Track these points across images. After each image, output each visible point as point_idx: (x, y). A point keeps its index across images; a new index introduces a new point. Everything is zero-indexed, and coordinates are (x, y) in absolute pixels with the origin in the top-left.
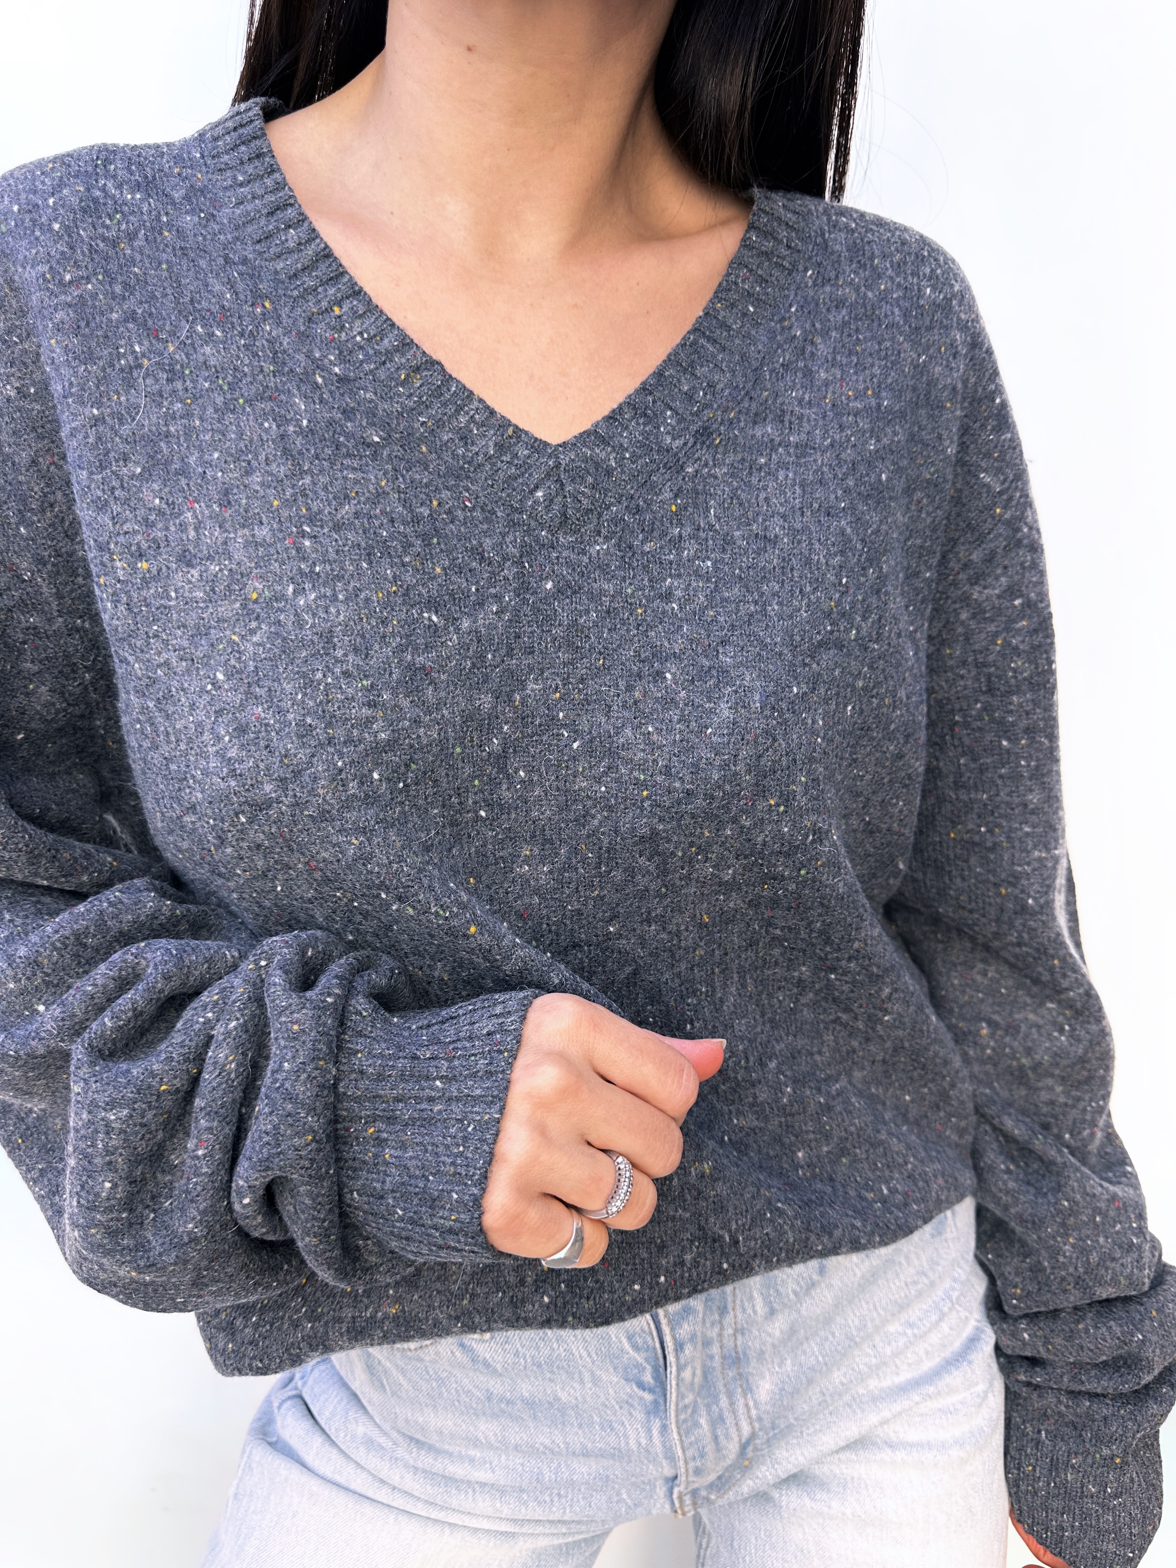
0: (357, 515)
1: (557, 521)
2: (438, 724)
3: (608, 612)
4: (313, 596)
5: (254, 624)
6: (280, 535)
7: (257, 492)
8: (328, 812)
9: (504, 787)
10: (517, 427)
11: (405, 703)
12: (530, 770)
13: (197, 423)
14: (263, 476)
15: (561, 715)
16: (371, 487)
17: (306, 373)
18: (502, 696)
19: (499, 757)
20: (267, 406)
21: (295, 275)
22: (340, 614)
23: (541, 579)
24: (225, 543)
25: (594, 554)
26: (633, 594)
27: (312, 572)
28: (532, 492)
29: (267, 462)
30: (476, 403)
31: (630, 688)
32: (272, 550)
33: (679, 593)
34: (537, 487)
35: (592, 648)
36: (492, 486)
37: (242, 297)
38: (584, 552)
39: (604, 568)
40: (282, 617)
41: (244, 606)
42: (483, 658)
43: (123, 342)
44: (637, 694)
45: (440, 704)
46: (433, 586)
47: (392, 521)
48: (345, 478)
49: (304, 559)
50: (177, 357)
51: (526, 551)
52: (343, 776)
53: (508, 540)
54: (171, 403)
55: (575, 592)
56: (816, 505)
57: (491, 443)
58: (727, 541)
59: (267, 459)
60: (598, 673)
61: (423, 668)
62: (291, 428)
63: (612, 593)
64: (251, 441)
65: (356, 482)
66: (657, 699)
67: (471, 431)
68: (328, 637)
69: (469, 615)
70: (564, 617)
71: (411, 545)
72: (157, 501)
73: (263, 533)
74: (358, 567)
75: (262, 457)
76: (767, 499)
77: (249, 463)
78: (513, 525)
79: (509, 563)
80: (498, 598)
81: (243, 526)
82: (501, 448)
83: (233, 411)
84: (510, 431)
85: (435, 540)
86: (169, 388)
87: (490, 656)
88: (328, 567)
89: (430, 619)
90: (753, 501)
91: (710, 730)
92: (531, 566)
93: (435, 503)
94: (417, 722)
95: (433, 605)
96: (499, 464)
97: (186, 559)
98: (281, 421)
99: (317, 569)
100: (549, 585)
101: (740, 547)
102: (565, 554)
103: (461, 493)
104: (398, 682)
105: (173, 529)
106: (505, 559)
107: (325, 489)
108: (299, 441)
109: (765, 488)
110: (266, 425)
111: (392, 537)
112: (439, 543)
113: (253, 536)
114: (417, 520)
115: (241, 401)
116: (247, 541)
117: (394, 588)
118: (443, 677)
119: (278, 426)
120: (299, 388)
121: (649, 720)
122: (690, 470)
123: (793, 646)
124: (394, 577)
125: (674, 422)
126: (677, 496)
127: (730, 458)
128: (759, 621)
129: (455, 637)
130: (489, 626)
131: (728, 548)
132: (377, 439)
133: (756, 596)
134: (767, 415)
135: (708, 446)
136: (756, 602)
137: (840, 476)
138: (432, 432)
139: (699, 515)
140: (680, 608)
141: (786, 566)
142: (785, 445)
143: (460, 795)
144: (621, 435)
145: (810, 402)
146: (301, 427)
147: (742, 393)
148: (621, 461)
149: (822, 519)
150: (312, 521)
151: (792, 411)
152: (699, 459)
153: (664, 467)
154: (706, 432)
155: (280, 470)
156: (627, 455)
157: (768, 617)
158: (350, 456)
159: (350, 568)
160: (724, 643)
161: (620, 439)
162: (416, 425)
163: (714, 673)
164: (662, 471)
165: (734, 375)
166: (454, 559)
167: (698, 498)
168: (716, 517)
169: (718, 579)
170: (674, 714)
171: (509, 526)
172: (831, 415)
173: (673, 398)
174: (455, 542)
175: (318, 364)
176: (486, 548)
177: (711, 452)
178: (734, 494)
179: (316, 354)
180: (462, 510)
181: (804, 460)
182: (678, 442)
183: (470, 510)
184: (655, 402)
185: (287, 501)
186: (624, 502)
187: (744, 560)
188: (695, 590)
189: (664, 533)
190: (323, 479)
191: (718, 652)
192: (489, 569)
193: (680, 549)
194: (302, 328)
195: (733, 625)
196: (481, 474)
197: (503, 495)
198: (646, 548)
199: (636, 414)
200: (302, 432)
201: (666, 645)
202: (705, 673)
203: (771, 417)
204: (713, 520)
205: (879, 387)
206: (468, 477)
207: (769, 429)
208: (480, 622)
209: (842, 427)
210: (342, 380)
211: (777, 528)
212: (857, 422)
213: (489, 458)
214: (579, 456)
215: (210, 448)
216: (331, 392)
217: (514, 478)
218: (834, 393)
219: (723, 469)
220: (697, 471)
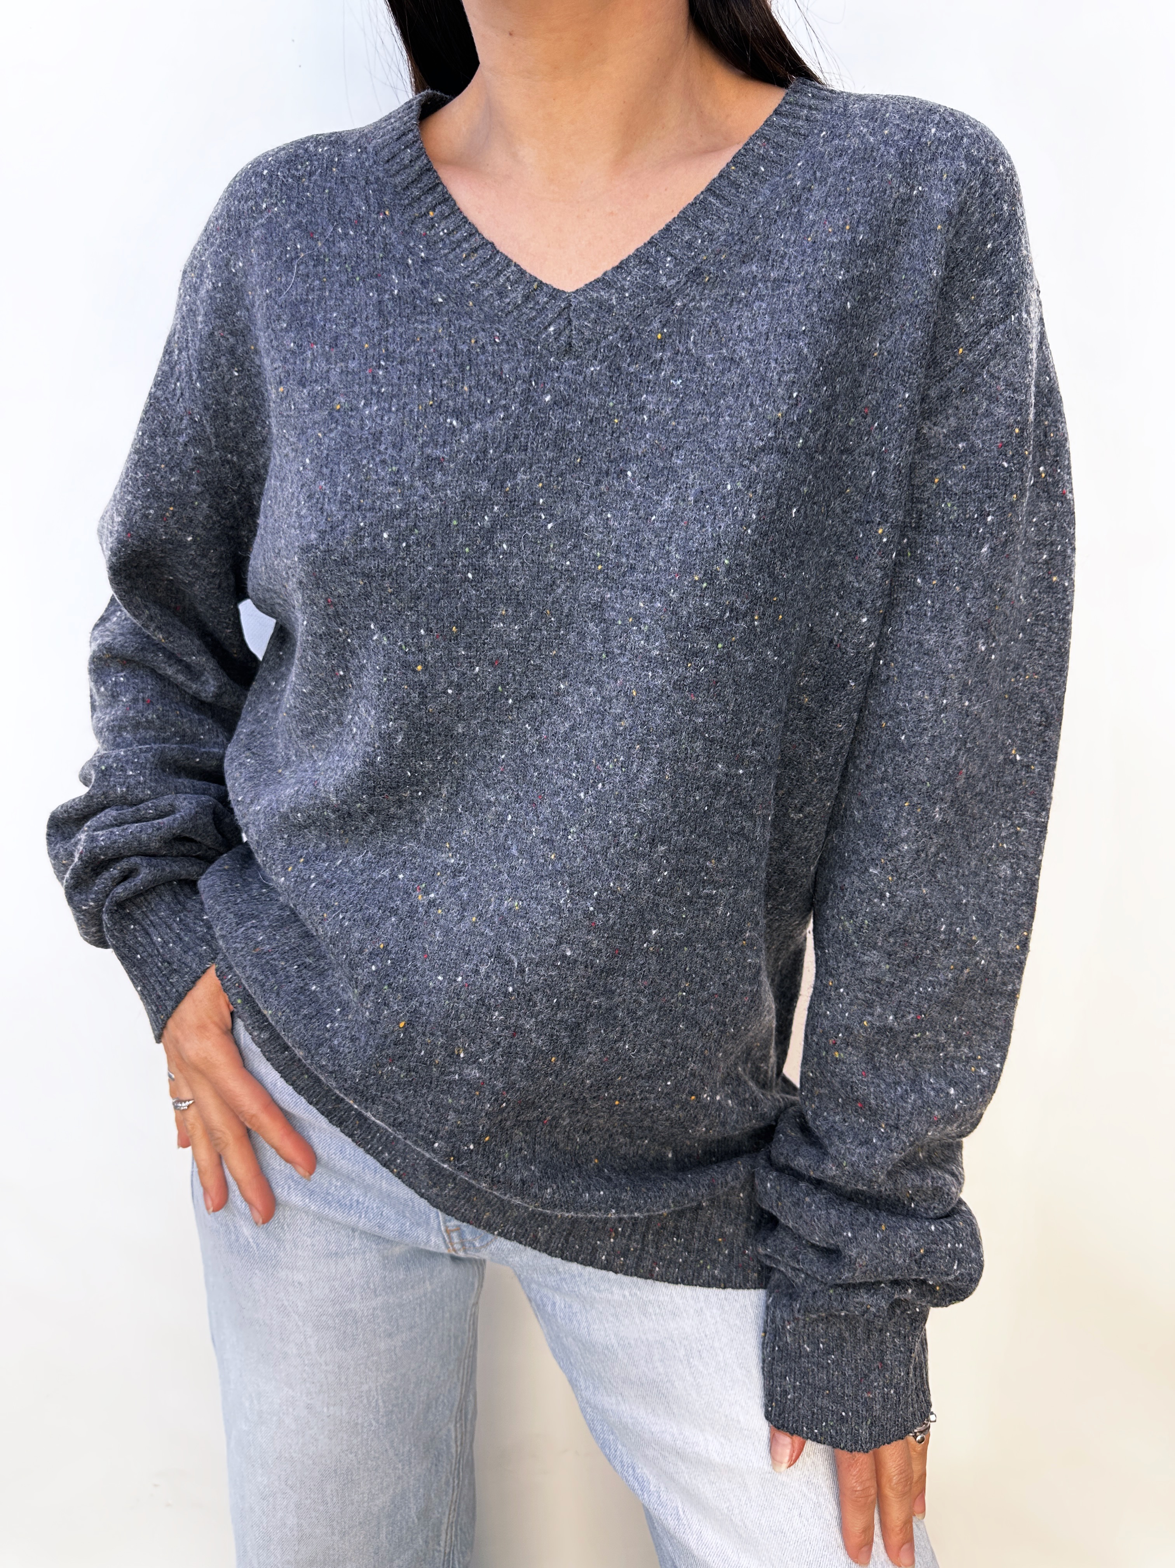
0: (417, 353)
1: (563, 349)
2: (441, 501)
3: (591, 421)
4: (375, 408)
5: (334, 425)
6: (364, 367)
7: (356, 338)
8: (348, 558)
9: (489, 556)
10: (541, 282)
11: (419, 484)
12: (512, 544)
13: (327, 294)
14: (362, 328)
15: (541, 501)
16: (431, 333)
17: (402, 258)
18: (497, 483)
19: (489, 531)
20: (373, 281)
22: (390, 420)
23: (543, 393)
24: (328, 371)
25: (589, 375)
26: (614, 406)
27: (379, 392)
28: (546, 328)
29: (367, 319)
30: (513, 268)
31: (598, 482)
32: (356, 377)
33: (651, 407)
34: (549, 325)
35: (573, 449)
36: (517, 326)
37: (372, 208)
38: (580, 373)
39: (594, 386)
40: (352, 421)
41: (330, 414)
42: (485, 452)
43: (289, 243)
44: (603, 487)
45: (444, 487)
46: (459, 400)
47: (440, 356)
48: (416, 328)
49: (376, 383)
50: (322, 250)
51: (536, 373)
52: (362, 533)
53: (522, 365)
54: (313, 281)
55: (567, 405)
56: (780, 330)
57: (519, 295)
58: (700, 362)
59: (367, 317)
60: (574, 468)
61: (437, 458)
62: (387, 296)
63: (597, 405)
64: (359, 305)
65: (422, 331)
66: (618, 491)
67: (506, 288)
68: (378, 437)
69: (481, 420)
70: (555, 423)
71: (450, 371)
72: (292, 345)
73: (352, 365)
74: (411, 388)
75: (364, 316)
76: (740, 328)
77: (355, 320)
78: (527, 354)
79: (520, 382)
80: (506, 408)
81: (342, 361)
82: (527, 298)
83: (351, 286)
84: (535, 286)
85: (468, 368)
86: (313, 271)
87: (491, 451)
88: (390, 389)
89: (451, 423)
90: (728, 328)
91: (654, 518)
92: (536, 384)
93: (473, 341)
94: (425, 498)
95: (457, 413)
96: (524, 310)
97: (302, 383)
98: (380, 291)
99: (383, 390)
100: (548, 398)
101: (709, 368)
102: (564, 377)
103: (493, 333)
104: (418, 469)
105: (298, 362)
106: (517, 379)
107: (401, 336)
108: (390, 304)
109: (740, 318)
110: (371, 294)
111: (438, 367)
112: (470, 370)
113: (347, 367)
114: (457, 353)
115: (358, 279)
116: (342, 371)
117: (431, 403)
118: (452, 466)
119: (379, 295)
120: (396, 268)
121: (609, 508)
122: (679, 304)
123: (734, 450)
124: (433, 395)
125: (672, 266)
126: (664, 326)
127: (716, 293)
128: (711, 430)
129: (467, 436)
130: (495, 429)
131: (699, 369)
132: (440, 300)
133: (713, 409)
134: (755, 256)
135: (698, 284)
136: (712, 414)
137: (806, 303)
138: (478, 291)
139: (680, 342)
140: (650, 419)
141: (744, 383)
142: (765, 280)
143: (452, 558)
144: (625, 279)
145: (795, 242)
146: (393, 295)
147: (736, 238)
148: (621, 299)
149: (782, 341)
150: (387, 358)
151: (777, 251)
152: (688, 295)
153: (657, 303)
154: (698, 272)
155: (374, 324)
156: (627, 295)
157: (719, 427)
158: (421, 313)
159: (405, 389)
160: (678, 448)
161: (623, 282)
162: (468, 287)
163: (666, 473)
164: (655, 305)
165: (732, 225)
166: (479, 380)
167: (682, 328)
168: (694, 343)
169: (685, 395)
170: (629, 504)
171: (525, 355)
172: (809, 251)
173: (674, 247)
174: (482, 368)
175: (411, 251)
176: (505, 371)
177: (700, 288)
178: (713, 323)
179: (412, 244)
180: (492, 345)
181: (778, 292)
182: (673, 282)
183: (498, 344)
184: (658, 251)
185: (374, 345)
186: (620, 332)
187: (710, 378)
188: (664, 405)
189: (649, 357)
190: (401, 330)
191: (672, 455)
192: (503, 386)
193: (659, 371)
194: (407, 228)
195: (689, 433)
196: (510, 318)
197: (524, 332)
198: (631, 370)
199: (640, 262)
200: (393, 298)
201: (632, 448)
202: (657, 472)
203: (758, 257)
204: (691, 346)
205: (859, 222)
206: (500, 322)
207: (754, 268)
208: (488, 425)
209: (816, 261)
210: (424, 261)
211: (743, 352)
212: (830, 255)
213: (517, 307)
214: (586, 298)
215: (332, 310)
216: (416, 270)
217: (534, 319)
218: (817, 232)
219: (708, 303)
220: (685, 306)
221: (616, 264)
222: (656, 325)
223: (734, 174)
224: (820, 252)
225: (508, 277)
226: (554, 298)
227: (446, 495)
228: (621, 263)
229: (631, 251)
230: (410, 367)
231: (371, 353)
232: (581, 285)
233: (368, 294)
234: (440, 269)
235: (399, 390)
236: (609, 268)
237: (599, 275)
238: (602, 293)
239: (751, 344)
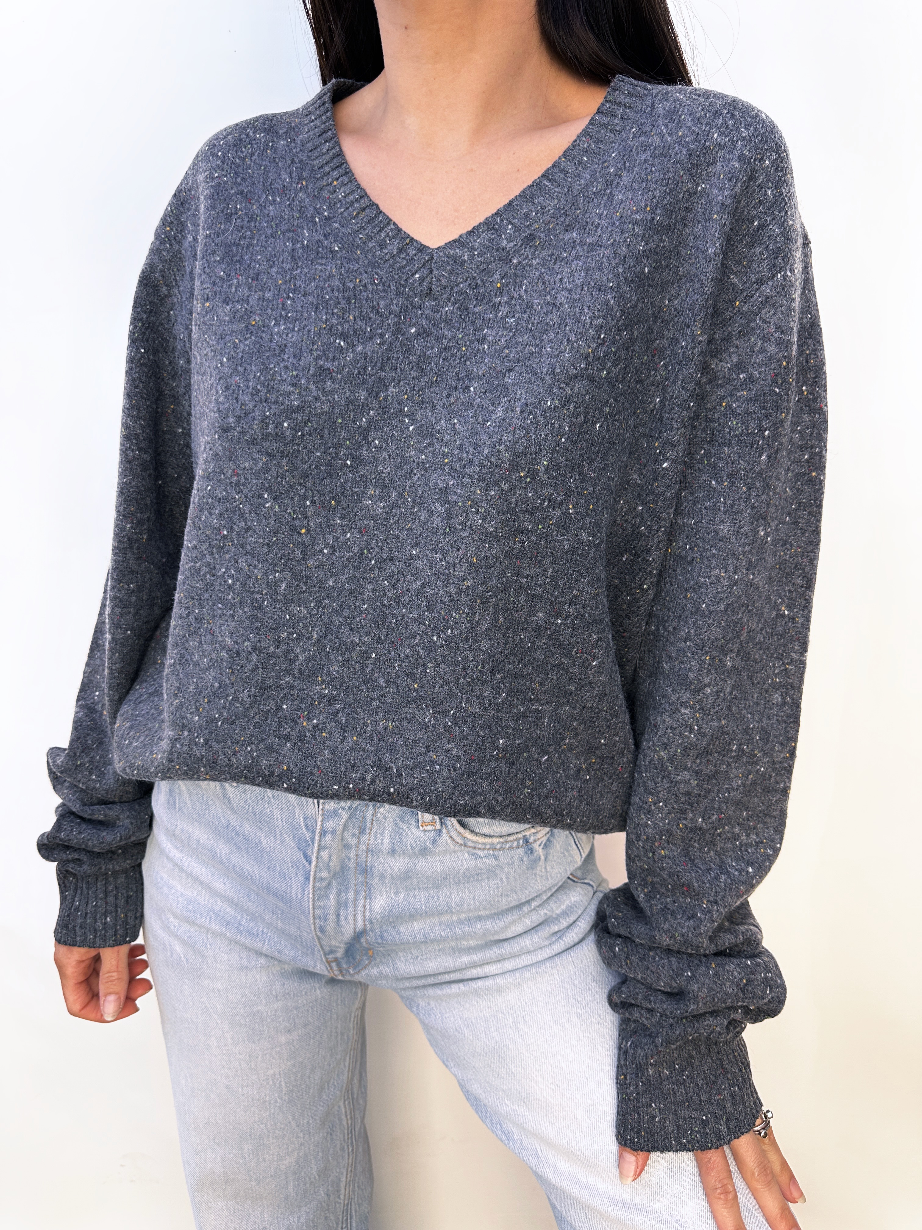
0: (316, 288)
1: (425, 292)
2: (330, 402)
3: (445, 349)
4: (283, 328)
5: (248, 335)
6: (277, 297)
7: (273, 276)
8: (256, 440)
9: (365, 448)
10: (412, 239)
11: (313, 387)
12: (381, 439)
13: (255, 242)
14: (278, 268)
15: (406, 409)
16: (327, 273)
17: (312, 216)
18: (373, 393)
19: (365, 429)
20: (290, 235)
21: (322, 167)
22: (293, 338)
23: (410, 326)
25: (444, 313)
26: (462, 338)
27: (287, 316)
28: (413, 275)
29: (283, 262)
30: (392, 226)
31: (449, 396)
32: (270, 304)
33: (490, 339)
34: (416, 273)
35: (432, 369)
36: (392, 272)
37: (293, 180)
38: (438, 312)
39: (448, 322)
40: (264, 335)
41: (247, 327)
42: (365, 369)
43: (231, 203)
44: (452, 399)
45: (332, 392)
46: (346, 326)
47: (333, 290)
48: (316, 269)
49: (285, 310)
50: (256, 211)
51: (404, 310)
52: (267, 421)
53: (394, 302)
54: (246, 231)
55: (428, 336)
56: (592, 284)
57: (395, 248)
58: (529, 306)
59: (283, 260)
60: (432, 385)
61: (328, 369)
62: (299, 246)
63: (449, 337)
64: (278, 251)
65: (321, 271)
66: (463, 403)
67: (386, 241)
68: (283, 349)
69: (363, 344)
70: (418, 350)
71: (339, 303)
72: (222, 273)
73: (268, 295)
74: (310, 314)
75: (281, 260)
76: (561, 280)
77: (274, 262)
78: (398, 294)
79: (392, 316)
80: (382, 336)
81: (261, 291)
82: (401, 250)
83: (274, 237)
84: (408, 240)
85: (353, 301)
86: (247, 225)
87: (370, 369)
88: (295, 314)
89: (339, 344)
90: (552, 280)
91: (489, 423)
92: (405, 318)
93: (358, 281)
94: (317, 399)
95: (344, 336)
96: (398, 259)
97: (226, 302)
98: (294, 241)
99: (290, 315)
100: (413, 330)
101: (535, 310)
102: (426, 312)
103: (373, 275)
104: (312, 375)
105: (225, 287)
106: (390, 314)
107: (305, 275)
108: (300, 251)
109: (561, 273)
110: (288, 244)
111: (331, 299)
112: (355, 303)
113: (264, 296)
114: (345, 289)
115: (279, 233)
116: (260, 298)
117: (324, 326)
118: (339, 376)
119: (293, 245)
121: (456, 416)
122: (515, 261)
123: (553, 375)
124: (326, 320)
125: (512, 232)
126: (503, 278)
127: (544, 254)
128: (536, 358)
129: (352, 355)
130: (373, 352)
131: (528, 310)
132: (337, 249)
133: (538, 342)
134: (575, 226)
135: (531, 246)
136: (537, 346)
137: (613, 265)
138: (365, 243)
139: (514, 290)
140: (489, 348)
141: (563, 323)
142: (582, 244)
143: (336, 448)
144: (475, 241)
145: (606, 215)
146: (303, 245)
147: (562, 212)
148: (472, 257)
149: (594, 293)
150: (294, 291)
151: (593, 222)
152: (523, 254)
153: (498, 260)
154: (531, 237)
155: (286, 266)
156: (476, 253)
157: (542, 356)
158: (322, 258)
159: (305, 315)
160: (510, 370)
161: (474, 243)
162: (357, 239)
163: (499, 389)
164: (497, 262)
165: (559, 201)
166: (361, 312)
167: (517, 279)
168: (525, 290)
169: (517, 330)
170: (471, 412)
171: (396, 295)
172: (617, 223)
173: (514, 218)
174: (364, 302)
175: (318, 212)
176: (381, 306)
177: (532, 250)
178: (541, 276)
179: (318, 206)
180: (372, 285)
181: (592, 254)
182: (511, 244)
183: (377, 285)
184: (502, 220)
185: (286, 281)
186: (469, 281)
187: (536, 318)
188: (500, 337)
189: (490, 301)
190: (306, 270)
191: (505, 376)
192: (380, 318)
193: (497, 311)
194: (316, 193)
195: (518, 359)
196: (387, 265)
197: (396, 277)
198: (476, 310)
199: (488, 228)
200: (303, 247)
201: (475, 370)
202: (494, 388)
203: (578, 226)
204: (523, 293)
205: (657, 206)
206: (379, 267)
207: (574, 235)
208: (368, 348)
209: (622, 232)
210: (328, 219)
211: (563, 298)
212: (634, 228)
213: (393, 256)
214: (445, 254)
215: (257, 253)
216: (321, 226)
217: (404, 267)
218: (624, 209)
219: (538, 261)
220: (519, 263)
221: (470, 229)
222: (497, 276)
223: (563, 164)
224: (626, 226)
225: (388, 234)
226: (421, 252)
227: (334, 399)
228: (474, 228)
229: (482, 219)
230: (311, 299)
231: (283, 287)
232: (442, 243)
233: (285, 244)
234: (337, 225)
235: (302, 315)
236: (464, 231)
237: (456, 236)
238: (458, 251)
239: (569, 293)
